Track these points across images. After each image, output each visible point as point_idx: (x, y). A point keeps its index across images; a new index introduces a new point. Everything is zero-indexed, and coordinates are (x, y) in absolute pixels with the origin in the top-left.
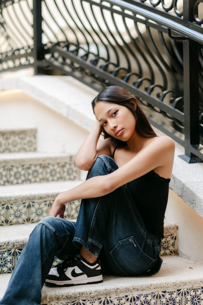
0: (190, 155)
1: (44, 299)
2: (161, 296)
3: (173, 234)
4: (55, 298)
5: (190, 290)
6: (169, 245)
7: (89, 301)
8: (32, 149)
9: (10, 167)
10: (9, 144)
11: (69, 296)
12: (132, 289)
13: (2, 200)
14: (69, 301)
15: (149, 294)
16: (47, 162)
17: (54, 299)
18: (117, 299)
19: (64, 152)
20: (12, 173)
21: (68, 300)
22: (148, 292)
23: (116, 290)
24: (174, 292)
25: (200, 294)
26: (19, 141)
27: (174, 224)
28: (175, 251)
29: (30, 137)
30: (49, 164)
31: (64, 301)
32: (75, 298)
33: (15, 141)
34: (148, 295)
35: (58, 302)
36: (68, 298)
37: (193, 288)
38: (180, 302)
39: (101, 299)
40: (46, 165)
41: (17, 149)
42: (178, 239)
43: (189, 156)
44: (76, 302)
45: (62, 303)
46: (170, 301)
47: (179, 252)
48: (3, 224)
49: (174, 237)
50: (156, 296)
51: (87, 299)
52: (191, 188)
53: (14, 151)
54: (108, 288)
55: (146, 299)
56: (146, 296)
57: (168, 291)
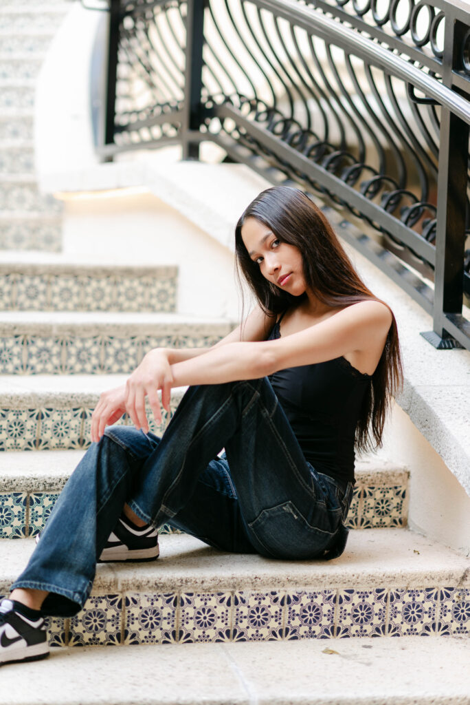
0: (441, 333)
1: (112, 584)
2: (343, 598)
3: (398, 486)
4: (134, 585)
5: (402, 591)
6: (390, 508)
7: (199, 595)
8: (167, 306)
9: (106, 339)
10: (119, 294)
11: (160, 583)
12: (285, 580)
13: (73, 399)
14: (159, 594)
15: (320, 593)
16: (181, 333)
17: (131, 586)
18: (255, 597)
19: (223, 316)
20: (111, 351)
21: (158, 591)
22: (318, 588)
23: (254, 580)
24: (371, 593)
25: (423, 602)
26: (140, 289)
27: (403, 468)
28: (402, 519)
29: (163, 283)
30: (186, 337)
31: (150, 591)
32: (173, 588)
33: (131, 288)
34: (317, 595)
35: (139, 593)
36: (158, 587)
37: (409, 589)
38: (380, 614)
39: (222, 594)
40: (181, 339)
41: (134, 305)
42: (409, 498)
43: (439, 336)
44: (174, 596)
45: (146, 596)
46: (361, 610)
47: (409, 522)
48: (73, 446)
49: (401, 493)
50: (332, 599)
51: (196, 592)
52: (424, 397)
53: (130, 309)
54: (239, 574)
55: (312, 601)
56: (314, 596)
57: (358, 590)
